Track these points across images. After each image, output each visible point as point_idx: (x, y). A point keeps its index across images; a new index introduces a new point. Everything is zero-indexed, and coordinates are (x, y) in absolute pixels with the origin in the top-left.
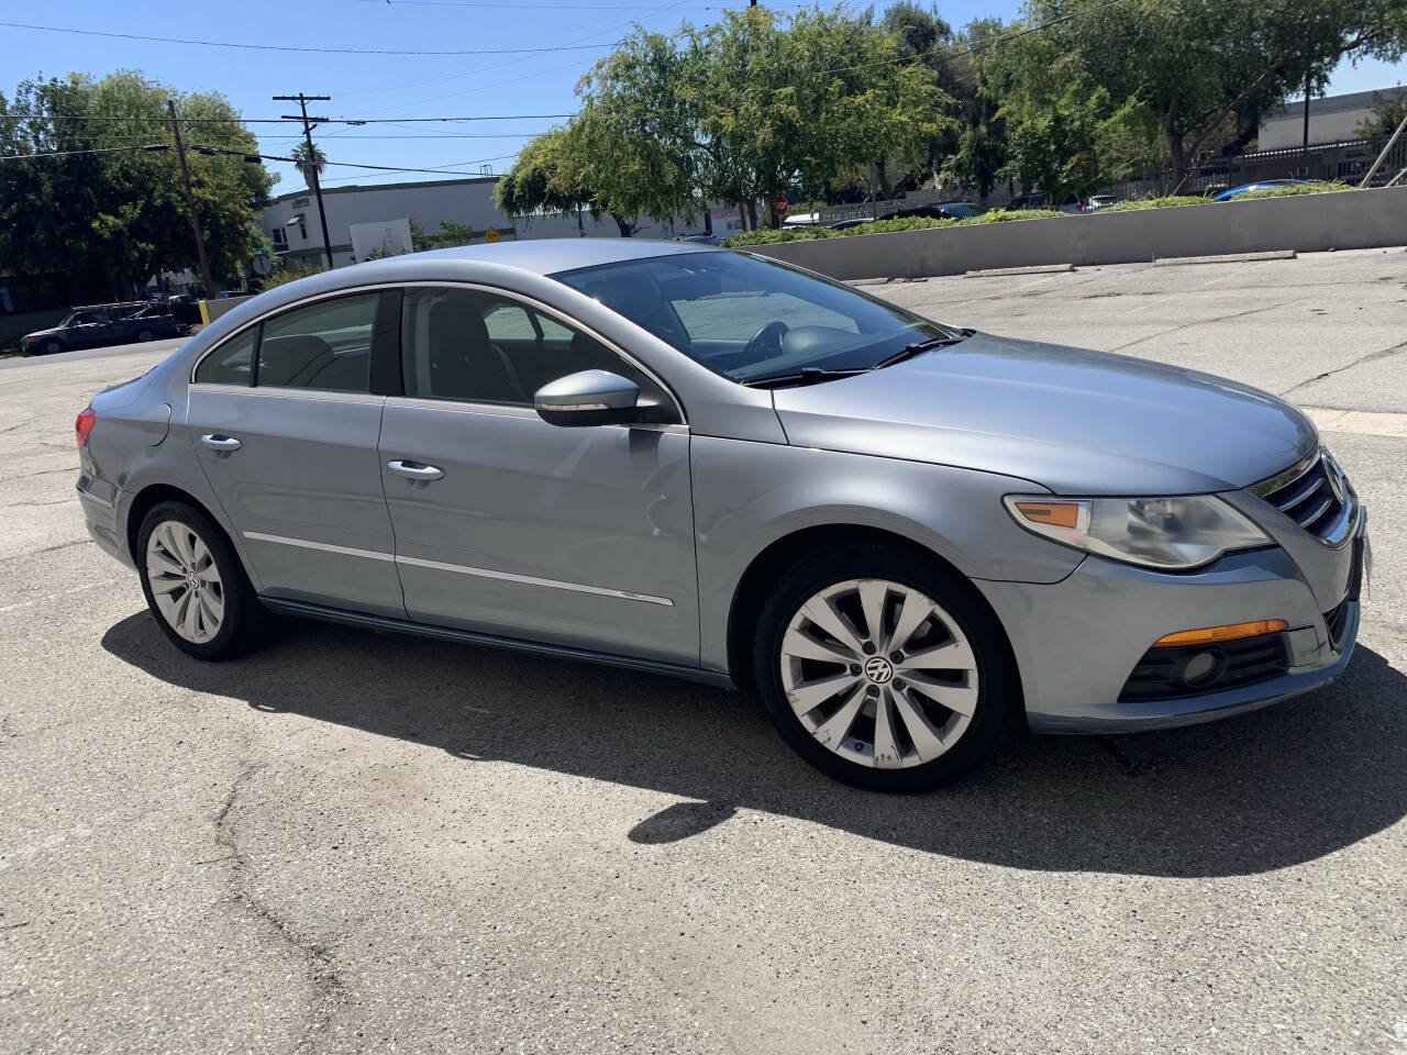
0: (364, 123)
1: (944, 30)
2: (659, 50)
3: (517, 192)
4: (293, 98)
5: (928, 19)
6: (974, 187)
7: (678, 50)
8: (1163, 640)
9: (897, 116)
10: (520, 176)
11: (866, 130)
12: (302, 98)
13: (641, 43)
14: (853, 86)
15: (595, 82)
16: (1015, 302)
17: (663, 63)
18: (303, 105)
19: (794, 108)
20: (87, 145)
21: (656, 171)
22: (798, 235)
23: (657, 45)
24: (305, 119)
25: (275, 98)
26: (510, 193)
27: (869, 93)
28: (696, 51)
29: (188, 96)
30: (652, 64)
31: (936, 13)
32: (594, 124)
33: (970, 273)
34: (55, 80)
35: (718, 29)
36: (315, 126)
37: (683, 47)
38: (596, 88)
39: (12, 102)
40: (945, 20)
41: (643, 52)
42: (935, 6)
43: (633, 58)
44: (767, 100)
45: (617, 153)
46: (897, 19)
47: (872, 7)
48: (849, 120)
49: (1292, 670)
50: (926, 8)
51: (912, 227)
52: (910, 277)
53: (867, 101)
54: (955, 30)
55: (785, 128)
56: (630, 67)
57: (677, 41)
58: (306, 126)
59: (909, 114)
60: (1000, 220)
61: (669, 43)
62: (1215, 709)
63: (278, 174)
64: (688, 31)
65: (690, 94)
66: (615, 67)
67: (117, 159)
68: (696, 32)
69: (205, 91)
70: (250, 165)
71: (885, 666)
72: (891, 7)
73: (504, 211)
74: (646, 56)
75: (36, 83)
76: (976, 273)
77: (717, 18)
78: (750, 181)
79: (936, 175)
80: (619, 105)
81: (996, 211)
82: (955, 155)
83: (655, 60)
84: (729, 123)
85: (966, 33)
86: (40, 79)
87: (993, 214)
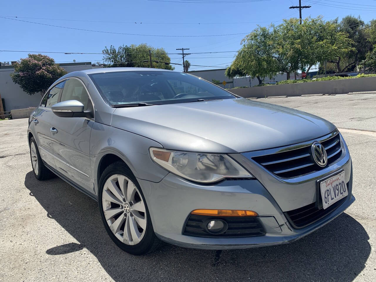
0: (190, 54)
1: (362, 23)
2: (264, 32)
3: (231, 71)
4: (181, 49)
5: (357, 20)
6: (373, 70)
7: (270, 31)
8: (195, 212)
9: (334, 47)
10: (232, 68)
11: (323, 51)
12: (183, 49)
13: (259, 30)
14: (321, 39)
15: (246, 41)
16: (357, 101)
17: (265, 35)
18: (183, 51)
19: (300, 46)
20: (132, 61)
21: (260, 64)
22: (299, 81)
23: (264, 30)
24: (183, 54)
25: (177, 49)
26: (229, 72)
27: (325, 41)
28: (275, 32)
29: (156, 49)
30: (262, 35)
31: (360, 18)
32: (245, 52)
33: (350, 93)
34: (126, 46)
35: (282, 25)
36: (185, 56)
37: (271, 30)
38: (246, 43)
39: (117, 51)
40: (362, 20)
41: (260, 32)
42: (359, 16)
43: (257, 34)
44: (293, 44)
45: (249, 59)
46: (346, 20)
47: (338, 18)
48: (318, 49)
49: (267, 235)
50: (356, 17)
51: (333, 79)
52: (330, 94)
53: (324, 43)
54: (366, 23)
55: (297, 51)
56: (255, 36)
57: (270, 29)
58: (183, 56)
59: (338, 46)
60: (362, 77)
61: (267, 29)
62: (222, 245)
63: (174, 67)
64: (273, 26)
65: (271, 42)
66: (252, 37)
67: (137, 64)
68: (275, 26)
69: (160, 48)
70: (167, 65)
71: (128, 207)
72: (344, 18)
73: (228, 77)
74: (260, 33)
75: (123, 47)
76: (351, 93)
77: (282, 22)
78: (289, 66)
79: (357, 66)
80: (251, 46)
81: (361, 74)
82: (364, 60)
83: (263, 34)
84: (281, 50)
85: (369, 24)
86: (123, 46)
87: (360, 75)
